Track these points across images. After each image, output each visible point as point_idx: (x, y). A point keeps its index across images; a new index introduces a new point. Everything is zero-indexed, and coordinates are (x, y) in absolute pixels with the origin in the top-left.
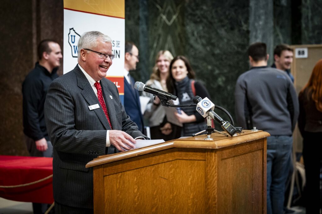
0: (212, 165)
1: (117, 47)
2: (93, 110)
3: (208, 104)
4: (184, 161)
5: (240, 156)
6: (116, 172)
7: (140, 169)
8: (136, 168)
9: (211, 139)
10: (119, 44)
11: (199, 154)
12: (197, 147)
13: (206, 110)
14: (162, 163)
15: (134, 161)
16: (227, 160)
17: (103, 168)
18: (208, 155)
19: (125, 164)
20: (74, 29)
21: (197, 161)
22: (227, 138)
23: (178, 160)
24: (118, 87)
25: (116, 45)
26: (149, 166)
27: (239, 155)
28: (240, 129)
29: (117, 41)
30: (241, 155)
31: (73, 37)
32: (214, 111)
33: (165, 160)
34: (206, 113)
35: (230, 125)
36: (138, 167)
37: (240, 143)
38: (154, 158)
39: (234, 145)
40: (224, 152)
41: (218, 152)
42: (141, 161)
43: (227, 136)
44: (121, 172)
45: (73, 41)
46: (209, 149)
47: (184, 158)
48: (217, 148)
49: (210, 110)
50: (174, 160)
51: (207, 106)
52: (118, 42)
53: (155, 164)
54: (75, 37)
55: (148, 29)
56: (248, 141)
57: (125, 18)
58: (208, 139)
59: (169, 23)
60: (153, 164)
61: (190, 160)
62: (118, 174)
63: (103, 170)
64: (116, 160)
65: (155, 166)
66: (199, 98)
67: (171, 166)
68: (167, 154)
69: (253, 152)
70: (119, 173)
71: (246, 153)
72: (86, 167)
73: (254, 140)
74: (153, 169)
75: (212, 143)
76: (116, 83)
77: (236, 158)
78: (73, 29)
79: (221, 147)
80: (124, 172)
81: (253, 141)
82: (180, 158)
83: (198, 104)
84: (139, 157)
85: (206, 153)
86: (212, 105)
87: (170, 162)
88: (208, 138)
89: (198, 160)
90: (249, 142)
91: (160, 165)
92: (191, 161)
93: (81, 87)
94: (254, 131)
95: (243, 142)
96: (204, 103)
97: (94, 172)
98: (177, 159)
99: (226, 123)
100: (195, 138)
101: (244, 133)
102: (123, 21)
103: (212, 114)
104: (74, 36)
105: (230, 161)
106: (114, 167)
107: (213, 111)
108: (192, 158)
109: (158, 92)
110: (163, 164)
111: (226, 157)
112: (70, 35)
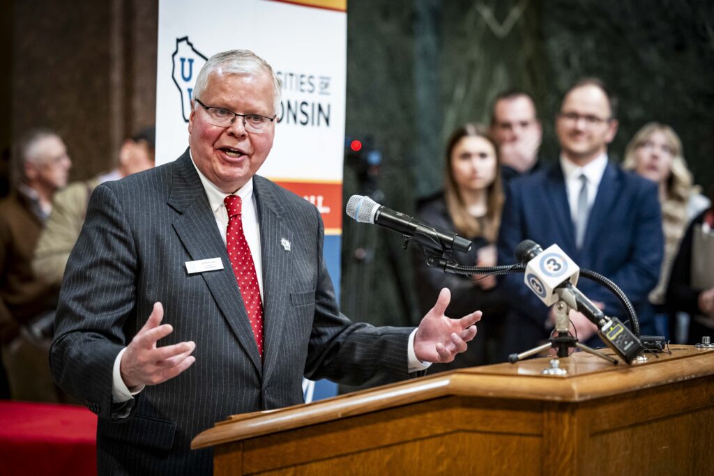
0: (562, 450)
1: (321, 93)
2: (200, 273)
3: (560, 267)
4: (479, 435)
5: (655, 425)
6: (279, 465)
7: (350, 457)
8: (338, 453)
9: (561, 372)
10: (326, 85)
11: (523, 415)
12: (519, 395)
13: (551, 282)
14: (415, 440)
15: (331, 432)
16: (610, 435)
17: (244, 451)
18: (549, 419)
19: (308, 441)
20: (190, 40)
21: (517, 438)
22: (611, 368)
23: (461, 435)
24: (323, 210)
25: (317, 89)
26: (374, 449)
27: (650, 422)
28: (658, 343)
29: (322, 78)
30: (656, 420)
31: (187, 64)
32: (577, 287)
33: (424, 433)
34: (554, 293)
35: (625, 330)
36: (344, 452)
37: (654, 385)
38: (391, 425)
39: (633, 389)
40: (602, 410)
41: (581, 412)
42: (352, 432)
43: (616, 363)
44: (295, 465)
45: (187, 75)
46: (554, 402)
47: (480, 428)
48: (577, 399)
49: (565, 284)
50: (451, 433)
51: (555, 270)
52: (326, 81)
53: (394, 445)
54: (194, 65)
55: (440, 45)
56: (679, 379)
57: (349, 11)
58: (552, 372)
59: (501, 31)
60: (386, 442)
61: (498, 433)
62: (284, 470)
63: (243, 457)
64: (279, 429)
65: (394, 448)
66: (533, 246)
67: (440, 451)
68: (429, 415)
69: (698, 410)
70: (288, 467)
71: (675, 416)
72: (192, 448)
73: (700, 375)
74: (387, 458)
75: (561, 384)
76: (316, 201)
77: (639, 428)
78: (186, 39)
79: (589, 397)
80: (302, 464)
81: (694, 379)
82: (469, 427)
83: (530, 264)
84: (348, 422)
85: (545, 415)
86: (572, 269)
87: (438, 439)
88: (552, 368)
89: (521, 435)
90: (684, 382)
91: (408, 447)
92: (500, 437)
93: (176, 206)
94: (705, 350)
95: (664, 383)
96: (549, 262)
97: (216, 462)
98: (459, 431)
99: (610, 323)
100: (517, 367)
101: (670, 353)
102: (341, 19)
103: (572, 294)
104: (191, 61)
105: (619, 438)
106: (274, 449)
107: (574, 287)
108: (503, 428)
109: (415, 228)
110: (418, 443)
111: (606, 426)
112: (177, 58)
